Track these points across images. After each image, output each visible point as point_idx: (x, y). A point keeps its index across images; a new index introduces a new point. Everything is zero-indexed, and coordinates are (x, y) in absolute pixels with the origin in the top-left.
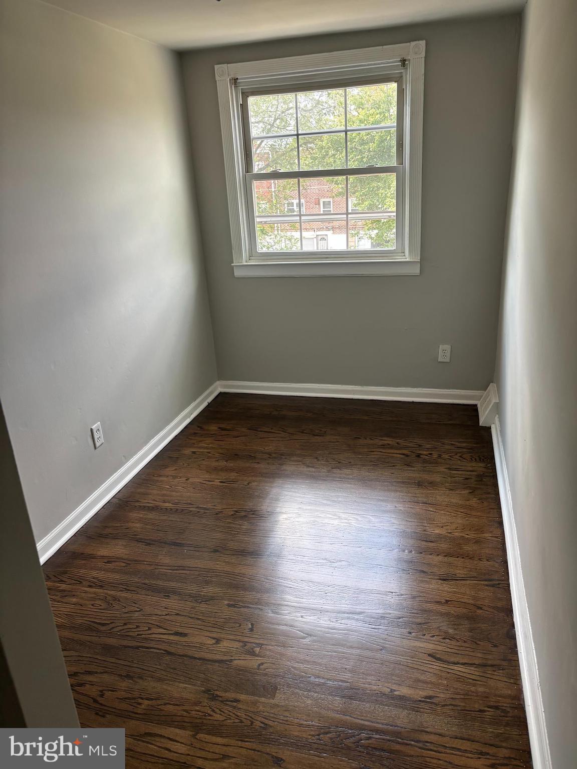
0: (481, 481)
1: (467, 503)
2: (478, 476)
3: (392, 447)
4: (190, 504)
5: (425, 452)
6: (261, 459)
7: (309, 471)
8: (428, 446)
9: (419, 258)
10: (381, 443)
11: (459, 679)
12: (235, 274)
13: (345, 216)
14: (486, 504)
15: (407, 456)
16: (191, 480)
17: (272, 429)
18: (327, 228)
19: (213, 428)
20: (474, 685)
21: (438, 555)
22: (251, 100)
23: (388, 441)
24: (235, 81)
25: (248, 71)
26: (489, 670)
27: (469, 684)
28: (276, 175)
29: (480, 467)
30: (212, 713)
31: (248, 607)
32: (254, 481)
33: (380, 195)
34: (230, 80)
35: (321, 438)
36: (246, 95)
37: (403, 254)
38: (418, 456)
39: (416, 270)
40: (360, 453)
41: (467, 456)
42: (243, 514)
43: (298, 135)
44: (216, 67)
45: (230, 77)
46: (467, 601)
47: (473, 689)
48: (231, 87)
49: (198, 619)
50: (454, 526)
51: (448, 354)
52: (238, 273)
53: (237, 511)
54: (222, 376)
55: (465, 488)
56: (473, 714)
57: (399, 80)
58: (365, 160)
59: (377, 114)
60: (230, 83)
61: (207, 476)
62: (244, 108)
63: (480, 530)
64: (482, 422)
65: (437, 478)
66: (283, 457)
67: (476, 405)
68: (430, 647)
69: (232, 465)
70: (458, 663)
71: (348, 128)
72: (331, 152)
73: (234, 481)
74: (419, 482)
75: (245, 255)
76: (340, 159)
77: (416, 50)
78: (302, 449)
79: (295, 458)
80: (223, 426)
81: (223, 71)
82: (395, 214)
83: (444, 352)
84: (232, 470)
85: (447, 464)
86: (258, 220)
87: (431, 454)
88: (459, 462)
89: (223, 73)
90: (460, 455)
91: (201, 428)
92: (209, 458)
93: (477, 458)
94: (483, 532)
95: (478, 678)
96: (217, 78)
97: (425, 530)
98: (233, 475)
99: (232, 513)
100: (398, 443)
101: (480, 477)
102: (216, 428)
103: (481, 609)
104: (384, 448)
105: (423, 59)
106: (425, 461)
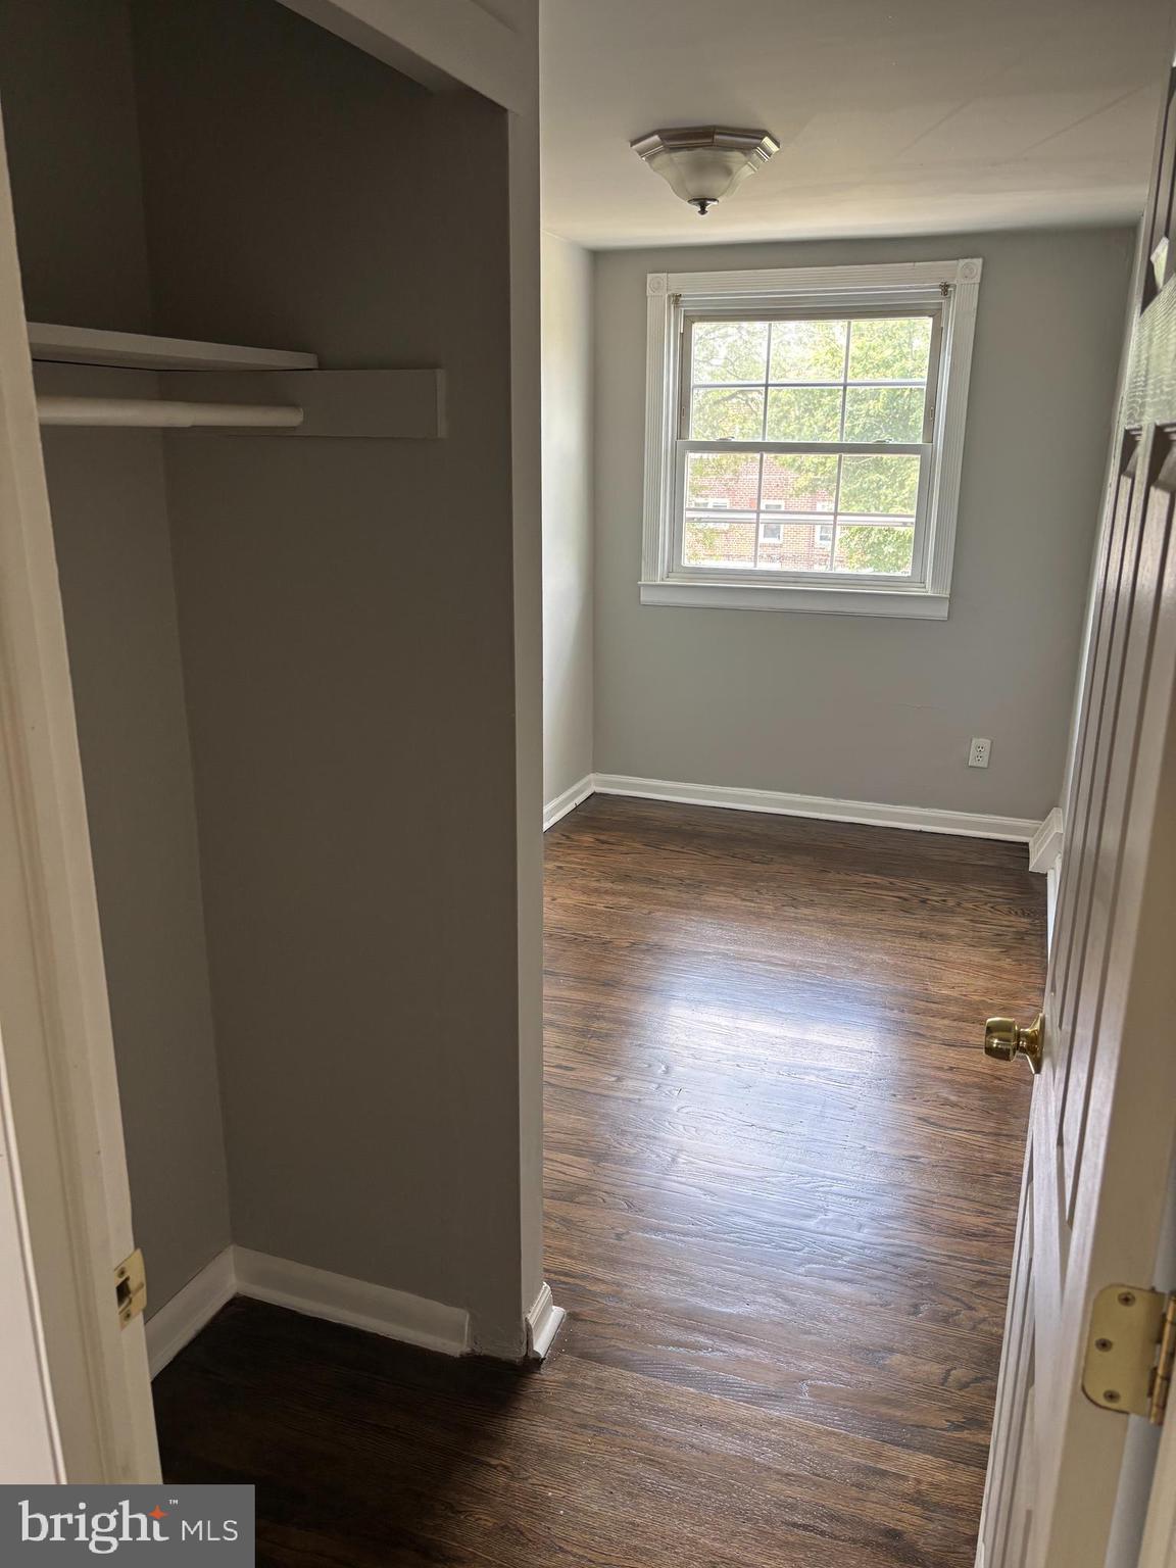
0: (1022, 939)
1: (997, 963)
2: (1017, 933)
3: (882, 888)
4: (561, 928)
5: (934, 898)
6: (668, 884)
7: (746, 906)
8: (941, 891)
9: (948, 592)
10: (864, 880)
11: (959, 1143)
12: (642, 599)
13: (832, 517)
14: (1025, 966)
15: (905, 900)
16: (559, 900)
17: (683, 848)
18: (769, 556)
19: (587, 839)
20: (979, 1151)
21: (944, 1018)
22: (699, 329)
23: (878, 879)
24: (676, 299)
25: (698, 286)
26: (1004, 1140)
27: (975, 1150)
28: (726, 446)
29: (1023, 923)
30: (617, 1145)
31: (659, 1048)
32: (659, 911)
33: (883, 498)
34: (669, 296)
35: (766, 866)
36: (690, 320)
37: (923, 585)
38: (924, 901)
39: (942, 612)
40: (828, 891)
41: (1005, 908)
42: (644, 947)
43: (767, 386)
44: (650, 276)
45: (670, 293)
46: (982, 1070)
47: (977, 1154)
48: (669, 307)
49: (590, 1055)
50: (971, 989)
51: (986, 755)
52: (646, 597)
53: (634, 944)
54: (597, 768)
55: (994, 946)
56: (976, 1177)
57: (936, 314)
58: (857, 431)
59: (889, 347)
60: (669, 301)
61: (584, 898)
62: (685, 340)
63: (1013, 995)
64: (1033, 866)
65: (953, 931)
66: (704, 885)
67: (1027, 844)
68: (923, 1111)
69: (622, 887)
70: (960, 1129)
71: (849, 381)
72: (795, 412)
73: (626, 908)
74: (921, 933)
75: (662, 568)
76: (811, 426)
77: (967, 273)
78: (734, 878)
79: (722, 888)
80: (602, 837)
81: (659, 283)
82: (913, 520)
83: (979, 751)
84: (622, 894)
85: (970, 915)
86: (688, 515)
87: (944, 901)
88: (989, 914)
89: (660, 285)
90: (992, 905)
91: (568, 837)
92: (585, 876)
93: (1019, 912)
94: (1015, 998)
95: (986, 1145)
96: (649, 292)
97: (926, 990)
98: (624, 901)
99: (628, 944)
100: (891, 883)
101: (1020, 936)
102: (592, 840)
103: (1000, 1080)
104: (868, 888)
105: (977, 287)
106: (934, 909)
